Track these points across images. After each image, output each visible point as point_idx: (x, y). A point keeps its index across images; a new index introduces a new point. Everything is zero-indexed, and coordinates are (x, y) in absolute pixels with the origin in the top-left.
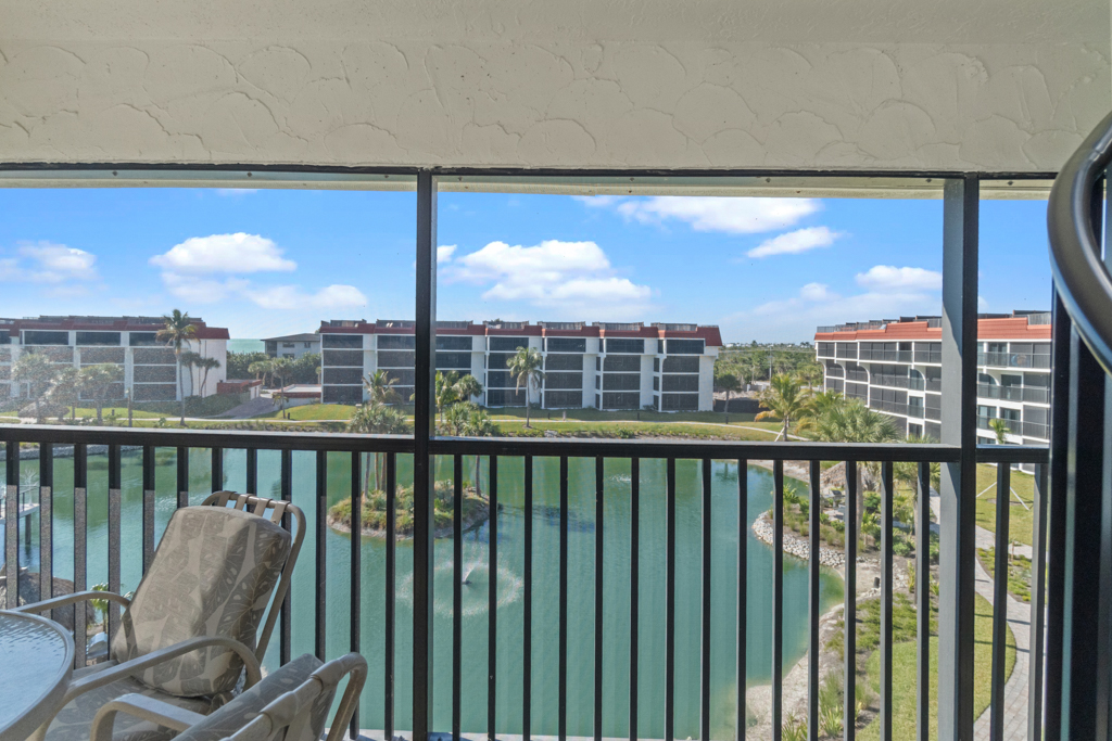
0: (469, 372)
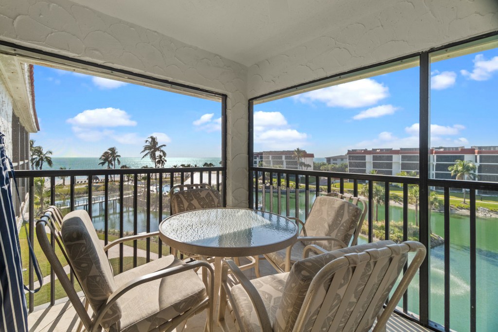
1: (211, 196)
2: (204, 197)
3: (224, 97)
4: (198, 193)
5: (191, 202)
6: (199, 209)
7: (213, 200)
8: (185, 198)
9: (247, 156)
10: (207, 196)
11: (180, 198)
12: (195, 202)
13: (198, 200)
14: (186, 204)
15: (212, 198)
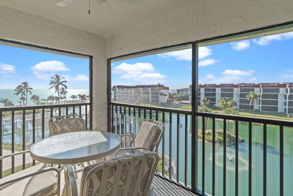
0: (233, 99)
1: (78, 123)
2: (73, 124)
3: (91, 57)
4: (69, 121)
5: (63, 127)
6: (69, 132)
7: (79, 125)
8: (59, 125)
9: (107, 95)
10: (75, 123)
11: (55, 125)
12: (66, 127)
13: (68, 126)
14: (59, 129)
15: (79, 124)
